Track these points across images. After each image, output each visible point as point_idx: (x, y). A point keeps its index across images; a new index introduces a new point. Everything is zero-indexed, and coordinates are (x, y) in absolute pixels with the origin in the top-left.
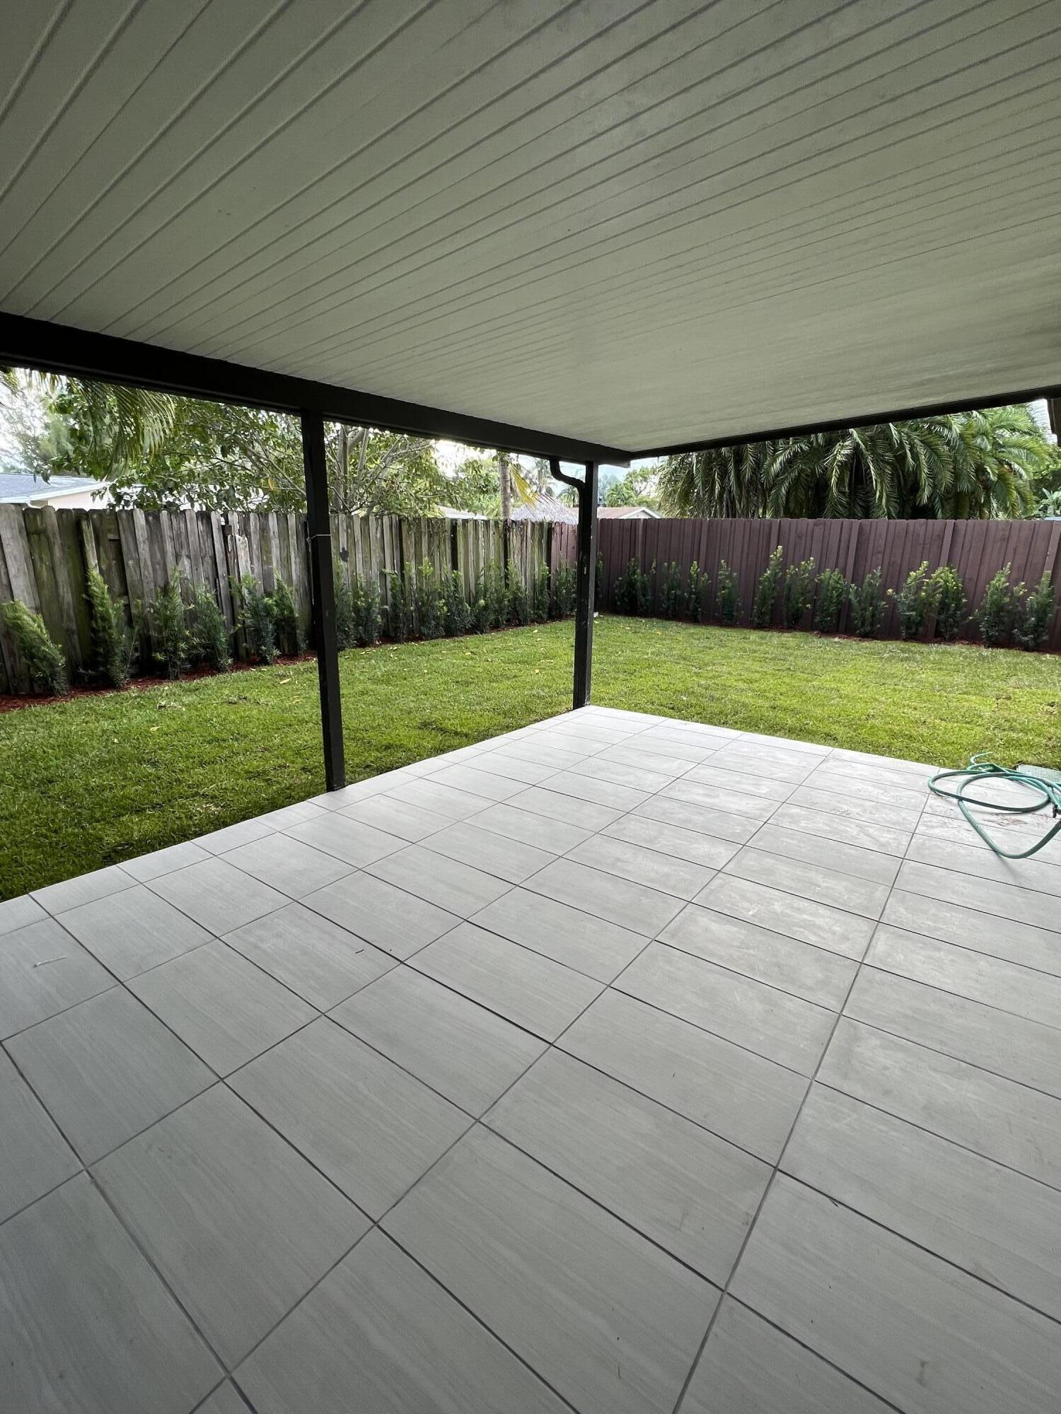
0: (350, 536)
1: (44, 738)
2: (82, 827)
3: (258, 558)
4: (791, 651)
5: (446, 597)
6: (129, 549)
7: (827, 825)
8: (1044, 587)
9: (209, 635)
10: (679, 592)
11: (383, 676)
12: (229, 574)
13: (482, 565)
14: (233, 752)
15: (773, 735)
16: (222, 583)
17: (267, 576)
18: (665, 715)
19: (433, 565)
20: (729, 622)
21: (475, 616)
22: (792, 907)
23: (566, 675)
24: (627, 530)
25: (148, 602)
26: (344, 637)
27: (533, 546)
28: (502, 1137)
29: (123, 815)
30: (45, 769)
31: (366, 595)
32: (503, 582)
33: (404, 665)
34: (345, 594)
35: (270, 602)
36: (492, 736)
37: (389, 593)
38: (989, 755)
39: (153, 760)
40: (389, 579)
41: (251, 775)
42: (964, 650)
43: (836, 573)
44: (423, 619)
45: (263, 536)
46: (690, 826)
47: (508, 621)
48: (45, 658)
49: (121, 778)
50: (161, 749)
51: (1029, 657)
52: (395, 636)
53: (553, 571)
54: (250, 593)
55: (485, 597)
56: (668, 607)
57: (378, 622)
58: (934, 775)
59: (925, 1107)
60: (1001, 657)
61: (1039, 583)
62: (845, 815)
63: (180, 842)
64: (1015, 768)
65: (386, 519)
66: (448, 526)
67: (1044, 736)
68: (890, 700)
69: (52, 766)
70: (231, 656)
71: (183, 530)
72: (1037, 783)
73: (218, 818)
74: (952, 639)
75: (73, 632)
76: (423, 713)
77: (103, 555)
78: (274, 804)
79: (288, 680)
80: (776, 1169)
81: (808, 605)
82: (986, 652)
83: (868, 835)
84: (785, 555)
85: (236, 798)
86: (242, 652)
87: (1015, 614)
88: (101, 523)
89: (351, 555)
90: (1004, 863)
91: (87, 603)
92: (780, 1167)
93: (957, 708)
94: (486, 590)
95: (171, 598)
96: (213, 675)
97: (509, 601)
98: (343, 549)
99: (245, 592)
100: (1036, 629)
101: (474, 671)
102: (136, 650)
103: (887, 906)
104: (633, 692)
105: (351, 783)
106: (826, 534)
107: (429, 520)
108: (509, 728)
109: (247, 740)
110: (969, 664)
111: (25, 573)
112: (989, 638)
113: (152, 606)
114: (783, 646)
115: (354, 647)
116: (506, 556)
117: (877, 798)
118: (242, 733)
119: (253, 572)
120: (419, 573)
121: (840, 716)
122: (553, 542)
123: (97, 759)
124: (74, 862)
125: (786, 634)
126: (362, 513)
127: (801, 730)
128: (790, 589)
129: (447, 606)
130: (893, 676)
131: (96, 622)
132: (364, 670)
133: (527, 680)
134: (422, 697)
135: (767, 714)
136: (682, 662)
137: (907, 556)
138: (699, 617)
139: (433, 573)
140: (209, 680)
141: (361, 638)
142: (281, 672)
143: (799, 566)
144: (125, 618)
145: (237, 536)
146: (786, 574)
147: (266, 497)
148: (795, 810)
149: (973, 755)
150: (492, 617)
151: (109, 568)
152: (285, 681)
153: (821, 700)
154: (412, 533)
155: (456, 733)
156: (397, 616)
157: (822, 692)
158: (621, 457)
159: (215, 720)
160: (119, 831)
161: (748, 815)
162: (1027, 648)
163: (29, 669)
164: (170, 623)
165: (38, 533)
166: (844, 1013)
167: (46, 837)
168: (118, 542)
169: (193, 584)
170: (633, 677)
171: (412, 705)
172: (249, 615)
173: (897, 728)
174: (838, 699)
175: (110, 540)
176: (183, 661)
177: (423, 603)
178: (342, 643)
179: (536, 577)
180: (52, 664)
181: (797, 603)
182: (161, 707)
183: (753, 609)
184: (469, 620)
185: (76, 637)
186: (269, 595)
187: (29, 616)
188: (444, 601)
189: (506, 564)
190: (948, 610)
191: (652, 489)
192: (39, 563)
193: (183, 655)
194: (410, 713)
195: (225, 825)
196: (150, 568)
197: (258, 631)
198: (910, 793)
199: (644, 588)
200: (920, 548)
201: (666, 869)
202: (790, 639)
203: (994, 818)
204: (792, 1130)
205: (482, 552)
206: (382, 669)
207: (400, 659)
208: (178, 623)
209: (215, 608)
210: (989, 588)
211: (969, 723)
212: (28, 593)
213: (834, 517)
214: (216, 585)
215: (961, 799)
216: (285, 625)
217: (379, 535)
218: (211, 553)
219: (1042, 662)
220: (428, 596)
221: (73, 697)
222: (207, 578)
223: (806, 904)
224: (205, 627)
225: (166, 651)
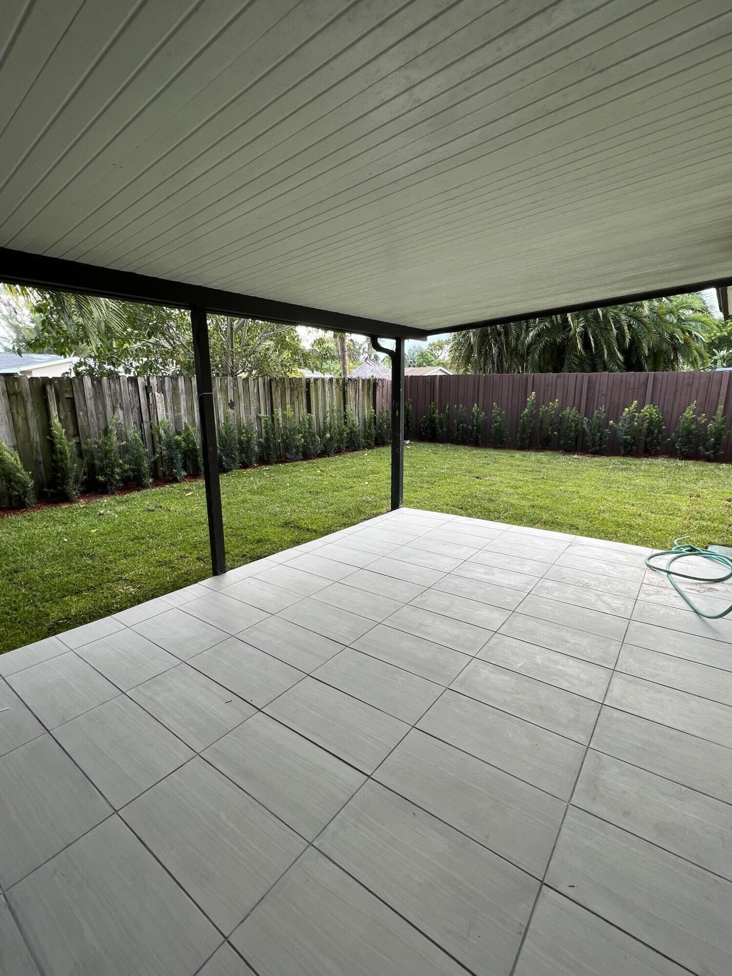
0: (236, 392)
1: (15, 539)
2: (36, 606)
3: (171, 408)
4: (545, 465)
5: (303, 432)
6: (80, 404)
7: (574, 595)
8: (719, 418)
9: (137, 461)
10: (465, 426)
11: (258, 489)
12: (150, 420)
13: (328, 409)
14: (148, 546)
15: (533, 527)
16: (146, 426)
17: (177, 420)
18: (456, 513)
19: (294, 410)
20: (502, 446)
21: (324, 445)
22: (550, 660)
23: (386, 485)
24: (428, 383)
25: (93, 441)
26: (232, 461)
27: (363, 395)
28: (328, 857)
29: (65, 596)
30: (13, 562)
31: (247, 431)
32: (343, 421)
33: (274, 480)
34: (232, 431)
35: (179, 438)
36: (334, 531)
37: (264, 430)
38: (688, 538)
39: (91, 554)
40: (263, 421)
41: (160, 564)
42: (665, 462)
43: (574, 410)
44: (287, 448)
45: (175, 393)
46: (473, 597)
47: (347, 447)
48: (19, 482)
49: (67, 568)
50: (98, 545)
51: (711, 466)
52: (268, 460)
53: (377, 413)
54: (165, 432)
55: (330, 431)
56: (458, 435)
57: (255, 451)
58: (649, 555)
59: (656, 826)
60: (691, 466)
61: (715, 414)
62: (587, 586)
63: (105, 616)
64: (706, 548)
65: (260, 379)
66: (304, 383)
67: (725, 523)
68: (615, 499)
69: (18, 560)
70: (152, 477)
71: (118, 390)
72: (723, 560)
73: (134, 597)
74: (656, 455)
75: (40, 463)
76: (285, 515)
77: (61, 408)
78: (175, 586)
79: (191, 493)
80: (543, 883)
81: (555, 433)
82: (681, 463)
83: (603, 602)
84: (537, 398)
85: (148, 581)
86: (160, 474)
87: (699, 436)
88: (60, 387)
89: (236, 405)
90: (703, 621)
91: (50, 443)
92: (545, 881)
93: (662, 504)
94: (331, 427)
95: (110, 438)
96: (139, 490)
97: (347, 434)
98: (231, 400)
99: (162, 432)
100: (714, 446)
101: (322, 484)
102: (85, 474)
103: (620, 657)
104: (433, 496)
105: (232, 569)
106: (566, 384)
107: (291, 379)
108: (346, 525)
109: (159, 538)
110: (670, 472)
111: (6, 423)
112: (682, 453)
113: (96, 443)
114: (538, 461)
115: (239, 469)
116: (345, 403)
117: (609, 573)
118: (156, 532)
119: (167, 418)
120: (284, 416)
121: (580, 511)
122: (377, 392)
123: (51, 554)
124: (27, 633)
125: (540, 453)
126: (244, 375)
127: (552, 523)
128: (542, 422)
129: (304, 438)
130: (616, 481)
131: (56, 455)
132: (245, 485)
133: (360, 490)
134: (285, 503)
135: (528, 511)
136: (468, 475)
137: (622, 398)
138: (480, 442)
139: (294, 415)
140: (136, 494)
141: (244, 462)
142: (187, 487)
143: (548, 405)
144: (77, 452)
145: (156, 394)
146: (538, 411)
147: (178, 366)
148: (549, 584)
149: (676, 539)
150: (335, 445)
151: (66, 417)
152: (189, 494)
153: (566, 500)
154: (279, 388)
155: (308, 530)
156: (269, 446)
157: (567, 495)
158: (421, 334)
159: (137, 523)
160: (62, 608)
161: (516, 588)
162: (709, 460)
163: (8, 490)
164: (109, 455)
165: (16, 394)
166: (590, 746)
167: (8, 614)
168: (72, 400)
169: (125, 427)
170: (433, 486)
171: (278, 509)
172: (165, 448)
173: (621, 519)
174: (578, 499)
175: (67, 398)
176: (118, 481)
177: (287, 437)
178: (230, 466)
179: (366, 417)
180: (24, 485)
181: (547, 432)
182: (100, 514)
183: (516, 436)
184: (320, 448)
185: (42, 466)
186: (179, 434)
187: (8, 452)
188: (301, 435)
189: (345, 408)
190: (653, 434)
191: (445, 355)
192: (16, 415)
193: (117, 477)
194: (275, 515)
195: (139, 602)
196: (95, 417)
197: (171, 459)
198: (632, 568)
199: (441, 422)
200: (631, 392)
201: (456, 632)
202: (543, 456)
203: (694, 587)
204: (554, 847)
205: (328, 400)
206: (258, 483)
207: (271, 476)
208: (115, 454)
209: (140, 444)
210: (682, 419)
211: (670, 515)
212: (9, 437)
213: (570, 372)
214: (141, 428)
215: (669, 573)
216: (189, 454)
217: (255, 391)
218: (138, 406)
219: (720, 469)
220: (291, 432)
221: (39, 508)
222: (135, 423)
223: (560, 656)
224: (133, 457)
225: (106, 475)
